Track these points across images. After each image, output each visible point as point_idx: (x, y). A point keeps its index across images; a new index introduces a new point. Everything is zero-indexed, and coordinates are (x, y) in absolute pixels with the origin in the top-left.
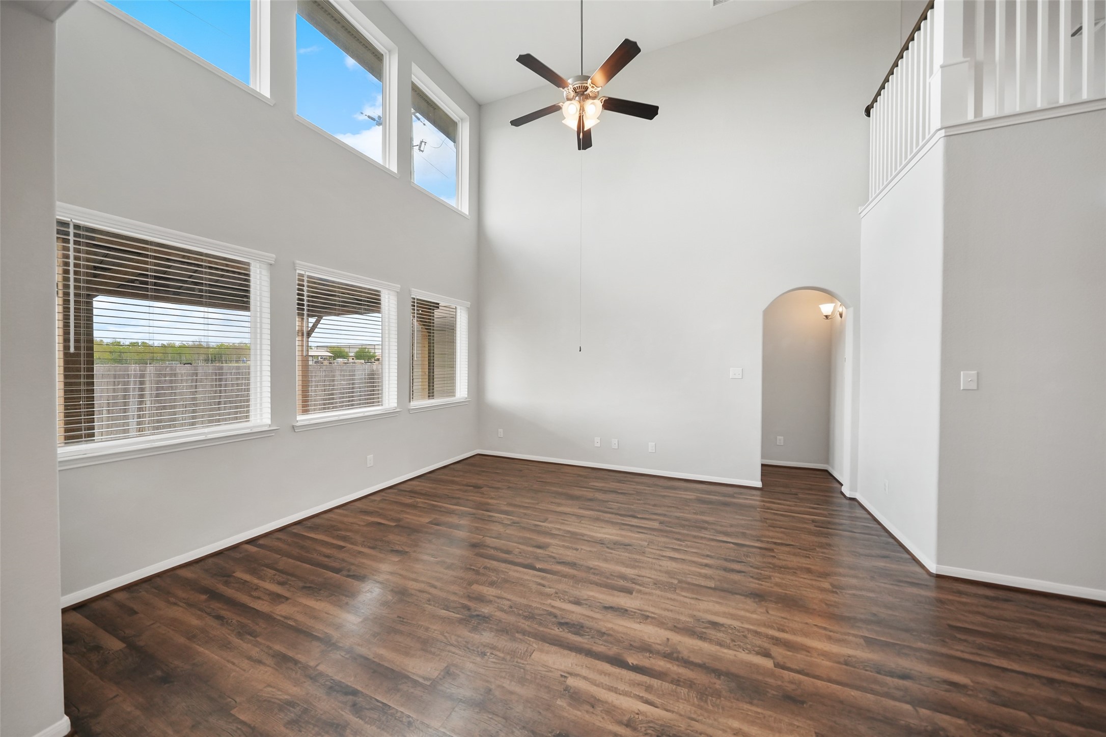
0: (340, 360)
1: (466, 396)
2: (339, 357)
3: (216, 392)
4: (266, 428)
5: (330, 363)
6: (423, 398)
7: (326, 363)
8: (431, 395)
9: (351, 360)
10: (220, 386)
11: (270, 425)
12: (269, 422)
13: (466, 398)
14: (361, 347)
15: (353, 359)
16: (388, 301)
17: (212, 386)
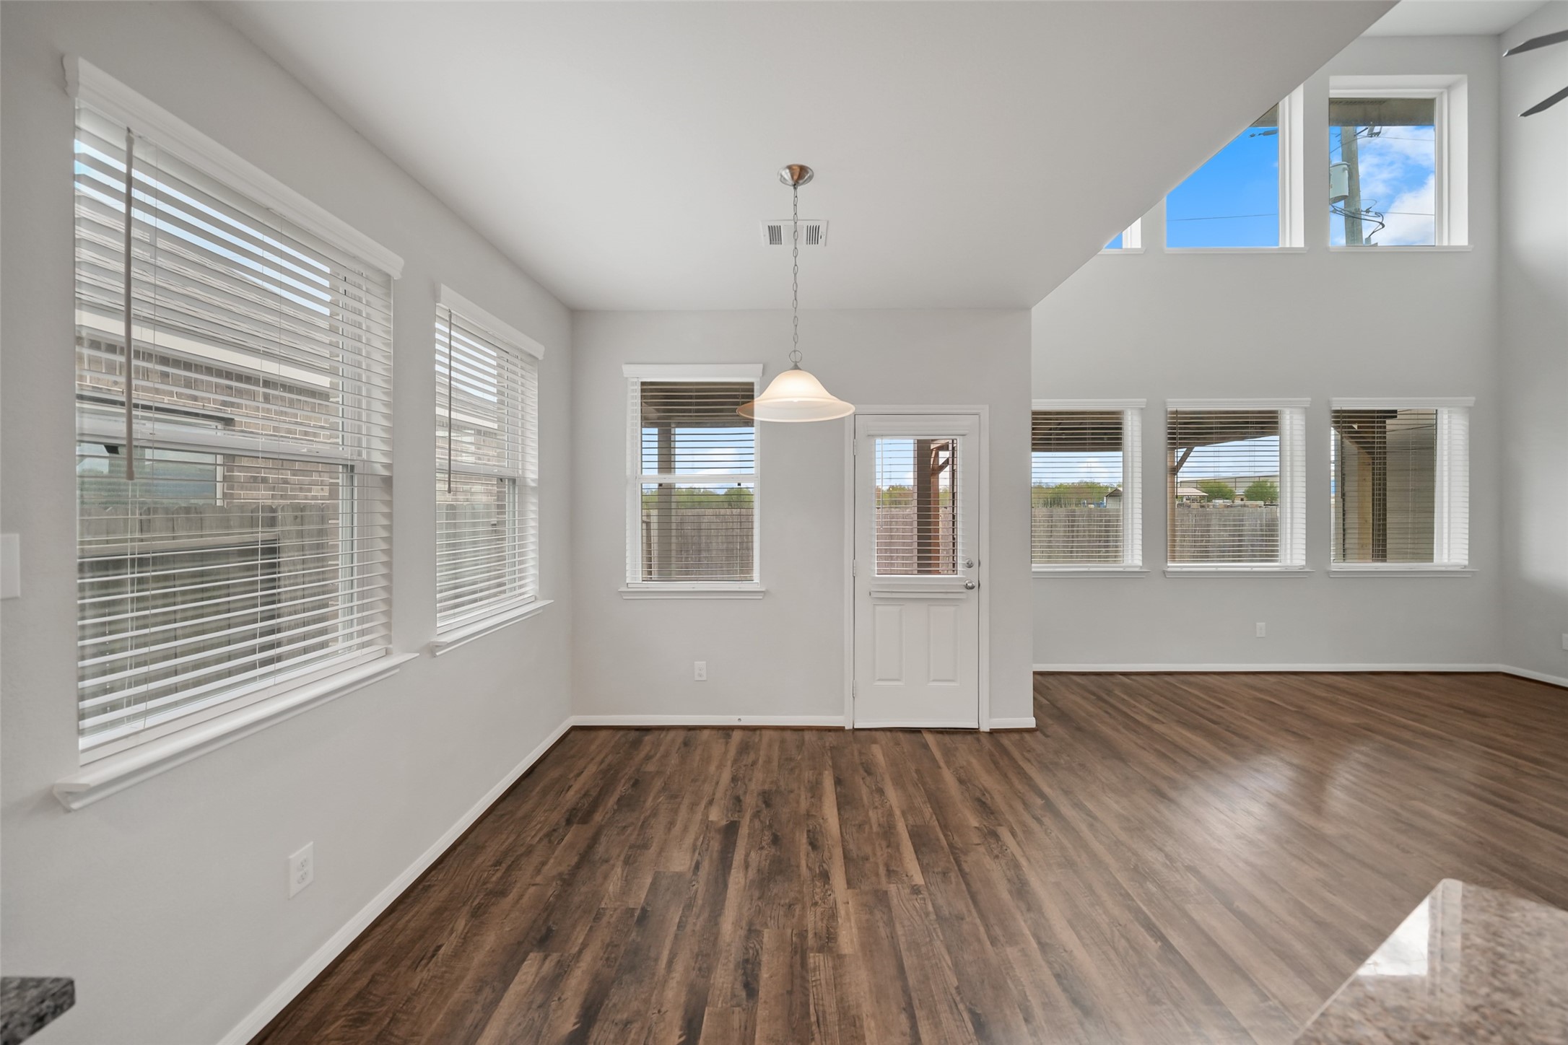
0: (1219, 502)
1: (1466, 563)
2: (1216, 498)
3: (1069, 537)
4: (1137, 570)
5: (1202, 507)
6: (1362, 558)
7: (1195, 505)
8: (1380, 553)
9: (1238, 502)
10: (1073, 531)
11: (1141, 567)
12: (1140, 564)
13: (1465, 567)
14: (1257, 479)
15: (1242, 500)
16: (1293, 423)
17: (1065, 531)
